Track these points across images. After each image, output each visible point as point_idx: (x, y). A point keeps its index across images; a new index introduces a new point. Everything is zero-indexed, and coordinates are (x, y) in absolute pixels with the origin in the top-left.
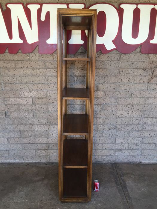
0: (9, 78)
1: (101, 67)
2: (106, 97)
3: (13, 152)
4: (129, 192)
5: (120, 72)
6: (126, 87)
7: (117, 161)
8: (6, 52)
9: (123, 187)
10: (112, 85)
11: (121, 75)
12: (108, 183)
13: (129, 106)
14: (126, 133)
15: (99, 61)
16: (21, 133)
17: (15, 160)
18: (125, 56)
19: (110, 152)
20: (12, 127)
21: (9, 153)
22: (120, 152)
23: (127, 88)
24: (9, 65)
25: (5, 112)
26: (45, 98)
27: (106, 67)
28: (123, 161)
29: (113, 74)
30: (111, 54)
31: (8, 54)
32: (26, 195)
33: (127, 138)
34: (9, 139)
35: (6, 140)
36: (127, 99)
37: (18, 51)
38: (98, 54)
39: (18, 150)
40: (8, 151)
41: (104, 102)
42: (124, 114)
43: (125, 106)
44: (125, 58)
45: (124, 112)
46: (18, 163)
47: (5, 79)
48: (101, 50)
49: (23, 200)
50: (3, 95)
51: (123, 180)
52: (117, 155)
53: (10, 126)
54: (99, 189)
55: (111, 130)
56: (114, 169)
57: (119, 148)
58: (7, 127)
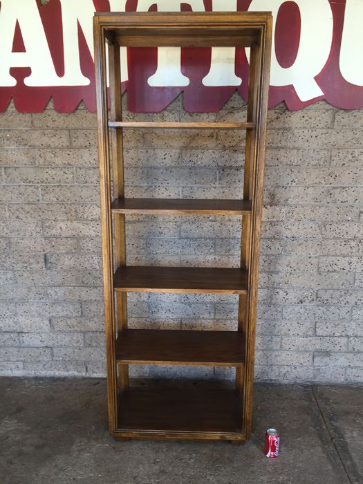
0: (54, 172)
1: (283, 143)
2: (293, 220)
3: (63, 351)
4: (356, 460)
5: (333, 158)
6: (345, 195)
7: (317, 380)
8: (48, 108)
9: (338, 449)
10: (310, 191)
11: (334, 163)
12: (300, 437)
13: (353, 244)
14: (343, 313)
15: (279, 129)
16: (81, 307)
17: (68, 371)
18: (346, 115)
19: (302, 356)
20: (61, 292)
21: (52, 355)
22: (326, 359)
23: (349, 198)
24: (55, 142)
25: (45, 256)
26: (142, 221)
27: (296, 145)
28: (333, 380)
29: (312, 163)
30: (311, 112)
31: (54, 114)
32: (97, 462)
33: (344, 323)
34: (54, 321)
35: (48, 322)
36: (347, 225)
37: (79, 105)
38: (277, 111)
39: (76, 348)
40: (51, 348)
41: (288, 232)
42: (338, 263)
43: (343, 244)
44: (345, 121)
45: (339, 258)
46: (75, 379)
47: (46, 176)
48: (284, 101)
49: (92, 475)
50: (41, 214)
51: (336, 430)
52: (317, 364)
53: (57, 289)
54: (280, 451)
55: (304, 303)
56: (311, 401)
57: (324, 347)
58: (49, 291)
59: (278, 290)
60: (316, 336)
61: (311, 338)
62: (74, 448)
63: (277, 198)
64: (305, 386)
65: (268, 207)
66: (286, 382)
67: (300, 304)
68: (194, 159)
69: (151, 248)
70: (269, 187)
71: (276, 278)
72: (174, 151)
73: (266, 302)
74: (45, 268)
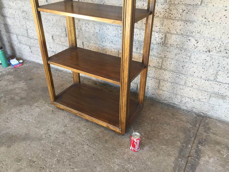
16: (66, 31)
19: (200, 94)
20: (55, 19)
34: (54, 37)
35: (51, 37)
52: (212, 103)
55: (211, 53)
56: (195, 125)
57: (221, 92)
59: (190, 38)
60: (217, 81)
61: (211, 82)
62: (36, 104)
64: (198, 115)
66: (185, 108)
67: (208, 53)
71: (190, 27)
74: (47, 2)
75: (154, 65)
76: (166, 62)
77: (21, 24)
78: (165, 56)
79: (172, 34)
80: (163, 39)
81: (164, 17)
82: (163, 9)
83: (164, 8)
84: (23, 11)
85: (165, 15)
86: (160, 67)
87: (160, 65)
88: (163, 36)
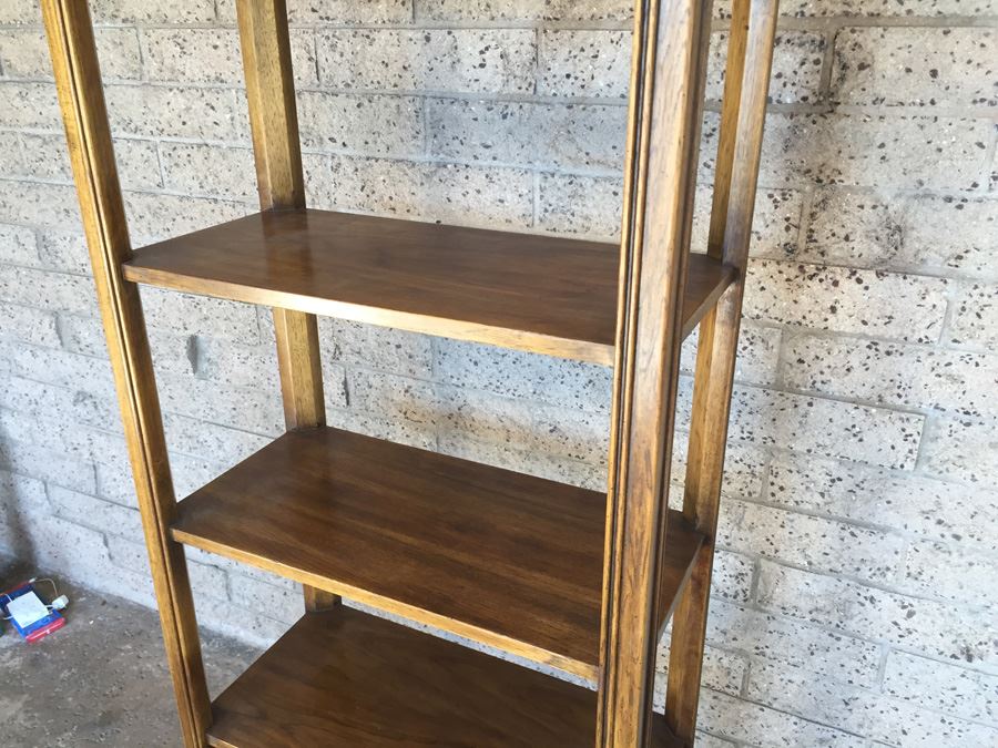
0: (184, 102)
2: (977, 344)
3: (251, 587)
21: (228, 588)
47: (168, 113)
55: (977, 663)
58: (204, 435)
63: (912, 245)
65: (869, 277)
67: (963, 661)
68: (584, 67)
69: (446, 366)
70: (887, 198)
71: (872, 549)
72: (515, 35)
73: (821, 617)
74: (194, 372)
75: (711, 682)
76: (763, 672)
77: (68, 440)
78: (757, 648)
79: (785, 565)
80: (746, 578)
81: (746, 495)
82: (736, 462)
83: (741, 460)
84: (81, 397)
85: (751, 488)
86: (737, 692)
87: (739, 682)
88: (746, 569)
